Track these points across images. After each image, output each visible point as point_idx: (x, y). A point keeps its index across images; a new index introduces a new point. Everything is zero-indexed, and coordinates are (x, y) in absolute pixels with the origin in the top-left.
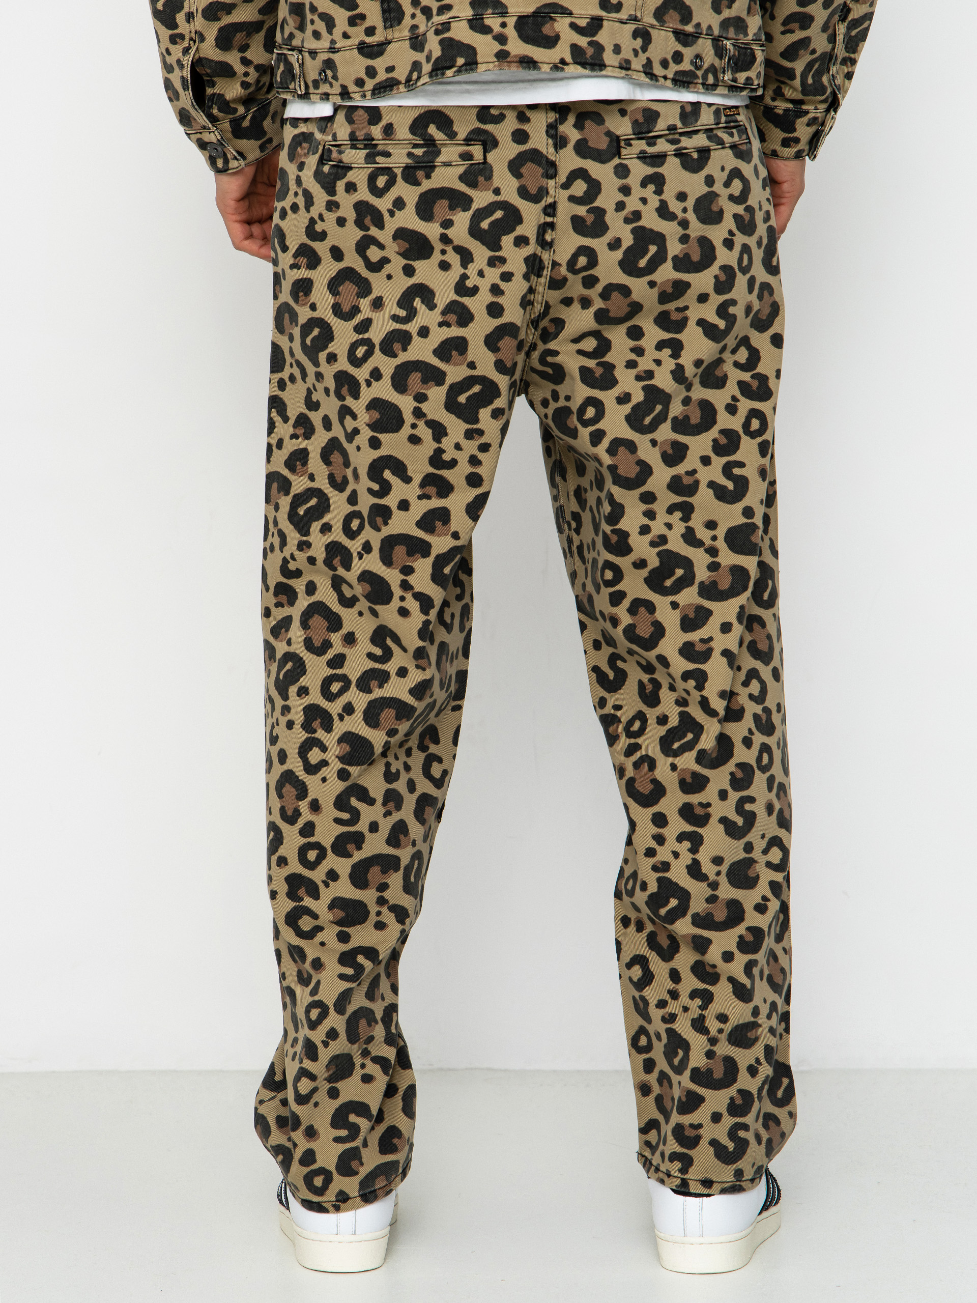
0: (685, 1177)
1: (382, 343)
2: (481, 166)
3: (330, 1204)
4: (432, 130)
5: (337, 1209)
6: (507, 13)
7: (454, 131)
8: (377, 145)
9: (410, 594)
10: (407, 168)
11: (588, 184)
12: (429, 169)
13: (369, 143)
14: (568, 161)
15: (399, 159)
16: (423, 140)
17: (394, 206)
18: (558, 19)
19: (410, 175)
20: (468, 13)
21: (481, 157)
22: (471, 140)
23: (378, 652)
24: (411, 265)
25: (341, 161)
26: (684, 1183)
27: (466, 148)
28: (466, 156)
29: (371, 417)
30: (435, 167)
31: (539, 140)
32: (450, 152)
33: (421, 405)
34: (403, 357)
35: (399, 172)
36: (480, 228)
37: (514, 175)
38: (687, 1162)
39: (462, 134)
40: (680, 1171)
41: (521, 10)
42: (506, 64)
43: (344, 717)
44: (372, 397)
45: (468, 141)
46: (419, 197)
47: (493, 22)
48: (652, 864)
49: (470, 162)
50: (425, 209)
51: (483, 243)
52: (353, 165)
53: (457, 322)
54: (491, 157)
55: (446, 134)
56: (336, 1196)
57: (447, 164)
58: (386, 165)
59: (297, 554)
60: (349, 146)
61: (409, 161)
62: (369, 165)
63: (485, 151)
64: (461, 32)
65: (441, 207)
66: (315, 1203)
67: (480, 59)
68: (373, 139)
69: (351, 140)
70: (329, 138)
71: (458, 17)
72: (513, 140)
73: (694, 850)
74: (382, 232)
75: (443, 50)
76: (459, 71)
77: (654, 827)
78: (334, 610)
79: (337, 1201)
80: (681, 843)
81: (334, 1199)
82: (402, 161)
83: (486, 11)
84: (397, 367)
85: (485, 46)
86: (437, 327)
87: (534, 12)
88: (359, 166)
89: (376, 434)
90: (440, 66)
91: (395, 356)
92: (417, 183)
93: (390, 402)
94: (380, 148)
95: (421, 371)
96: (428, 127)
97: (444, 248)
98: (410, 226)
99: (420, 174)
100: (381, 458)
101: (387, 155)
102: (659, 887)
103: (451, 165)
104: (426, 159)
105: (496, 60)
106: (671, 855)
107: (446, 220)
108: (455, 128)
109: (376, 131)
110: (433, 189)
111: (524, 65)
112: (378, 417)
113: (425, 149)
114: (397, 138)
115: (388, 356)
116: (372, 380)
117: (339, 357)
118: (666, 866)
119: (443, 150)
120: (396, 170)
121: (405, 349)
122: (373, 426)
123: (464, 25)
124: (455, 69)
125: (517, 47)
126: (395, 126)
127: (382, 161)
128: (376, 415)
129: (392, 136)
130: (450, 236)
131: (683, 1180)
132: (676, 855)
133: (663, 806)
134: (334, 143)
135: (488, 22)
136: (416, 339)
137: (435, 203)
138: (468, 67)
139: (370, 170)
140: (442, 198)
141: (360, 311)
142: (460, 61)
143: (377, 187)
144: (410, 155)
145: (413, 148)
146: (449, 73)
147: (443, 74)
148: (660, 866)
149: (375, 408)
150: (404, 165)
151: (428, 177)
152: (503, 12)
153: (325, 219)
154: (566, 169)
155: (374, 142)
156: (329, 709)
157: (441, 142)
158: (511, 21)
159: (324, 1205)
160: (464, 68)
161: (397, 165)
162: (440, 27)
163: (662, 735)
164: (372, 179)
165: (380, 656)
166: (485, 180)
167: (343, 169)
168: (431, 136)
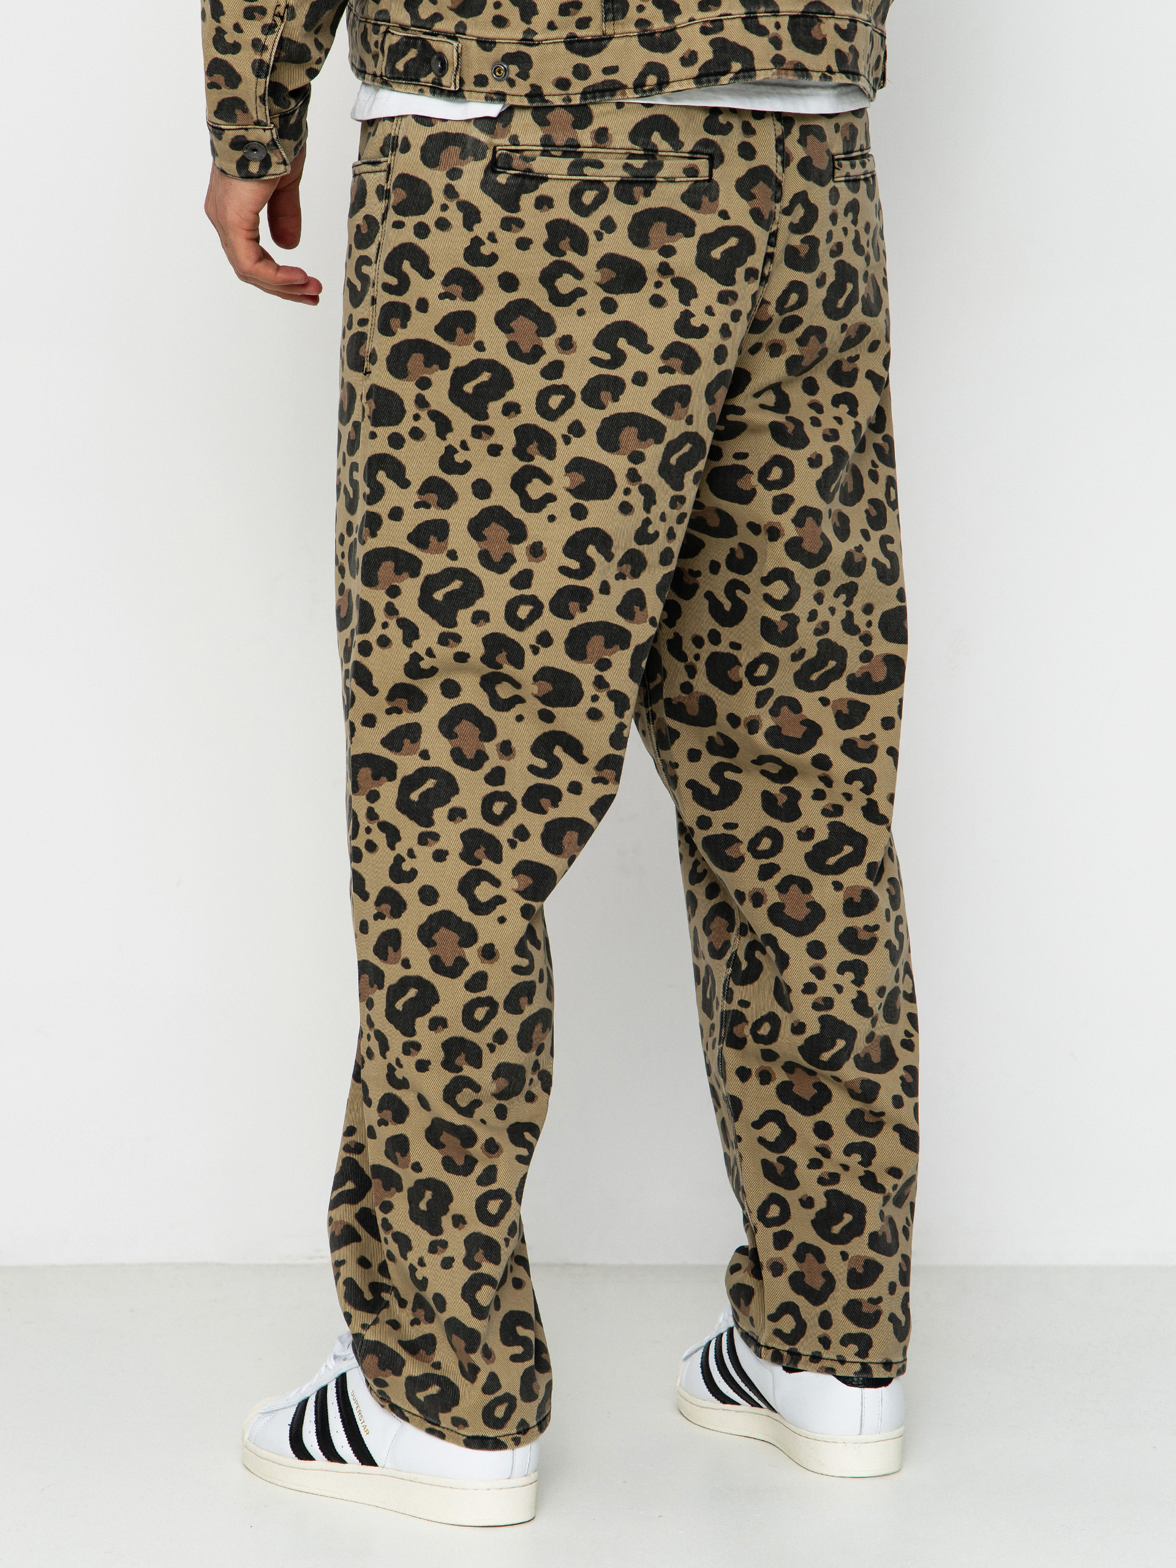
0: (866, 1361)
1: (584, 392)
2: (707, 184)
3: (510, 1437)
4: (656, 138)
5: (517, 1442)
6: (778, 12)
7: (680, 141)
8: (582, 153)
9: (605, 693)
10: (622, 183)
11: (806, 210)
12: (648, 184)
13: (571, 149)
14: (793, 182)
15: (613, 170)
16: (644, 150)
17: (602, 228)
18: (824, 20)
19: (625, 191)
20: (740, 10)
21: (707, 174)
22: (697, 153)
23: (542, 764)
24: (612, 299)
25: (530, 170)
26: (866, 1368)
27: (691, 162)
28: (691, 172)
29: (572, 481)
30: (656, 182)
31: (767, 156)
32: (672, 167)
33: (637, 467)
34: (612, 409)
35: (611, 187)
36: (711, 257)
37: (743, 196)
38: (864, 1345)
39: (688, 146)
40: (858, 1354)
41: (792, 9)
42: (783, 72)
43: (516, 843)
44: (573, 456)
45: (694, 154)
46: (633, 218)
47: (767, 22)
48: (812, 1002)
49: (695, 179)
50: (639, 232)
51: (712, 276)
52: (549, 176)
53: (682, 368)
54: (717, 174)
55: (671, 145)
56: (518, 1427)
57: (671, 180)
58: (597, 178)
59: (438, 649)
60: (539, 153)
61: (625, 174)
62: (574, 177)
63: (712, 167)
64: (735, 32)
65: (658, 232)
66: (492, 1438)
67: (757, 66)
68: (579, 146)
69: (542, 145)
70: (505, 141)
71: (731, 15)
72: (739, 154)
73: (859, 981)
74: (584, 258)
75: (714, 52)
76: (736, 78)
77: (810, 959)
78: (485, 714)
79: (518, 1433)
80: (843, 974)
81: (515, 1431)
82: (616, 173)
83: (759, 8)
84: (604, 421)
85: (761, 49)
86: (657, 374)
87: (803, 12)
88: (559, 177)
89: (581, 501)
90: (712, 71)
91: (602, 407)
92: (632, 201)
93: (597, 463)
94: (585, 156)
95: (636, 426)
96: (651, 134)
97: (661, 279)
98: (622, 252)
99: (638, 190)
100: (586, 531)
101: (599, 165)
102: (822, 1028)
103: (674, 182)
104: (646, 173)
105: (773, 66)
106: (834, 989)
107: (664, 247)
108: (682, 137)
109: (585, 137)
110: (651, 209)
111: (799, 73)
112: (584, 480)
113: (646, 161)
114: (612, 145)
115: (593, 407)
116: (571, 436)
117: (522, 408)
118: (828, 1003)
119: (666, 163)
120: (608, 184)
121: (616, 399)
122: (575, 492)
123: (739, 23)
124: (731, 75)
125: (791, 53)
126: (610, 131)
127: (591, 173)
128: (580, 479)
129: (607, 144)
130: (672, 266)
131: (862, 1364)
132: (839, 989)
133: (821, 933)
134: (513, 148)
135: (763, 21)
136: (630, 387)
137: (651, 225)
138: (746, 74)
139: (574, 183)
140: (660, 220)
141: (544, 353)
142: (736, 66)
143: (582, 204)
144: (626, 167)
145: (628, 158)
146: (725, 79)
147: (717, 81)
148: (822, 1003)
149: (577, 470)
150: (619, 179)
151: (647, 194)
152: (776, 13)
153: (499, 240)
154: (790, 191)
155: (579, 150)
156: (496, 835)
157: (664, 154)
158: (784, 21)
159: (502, 1439)
160: (741, 74)
161: (611, 179)
162: (709, 25)
163: (808, 851)
164: (575, 195)
165: (545, 770)
166: (710, 199)
167: (531, 180)
168: (654, 145)
